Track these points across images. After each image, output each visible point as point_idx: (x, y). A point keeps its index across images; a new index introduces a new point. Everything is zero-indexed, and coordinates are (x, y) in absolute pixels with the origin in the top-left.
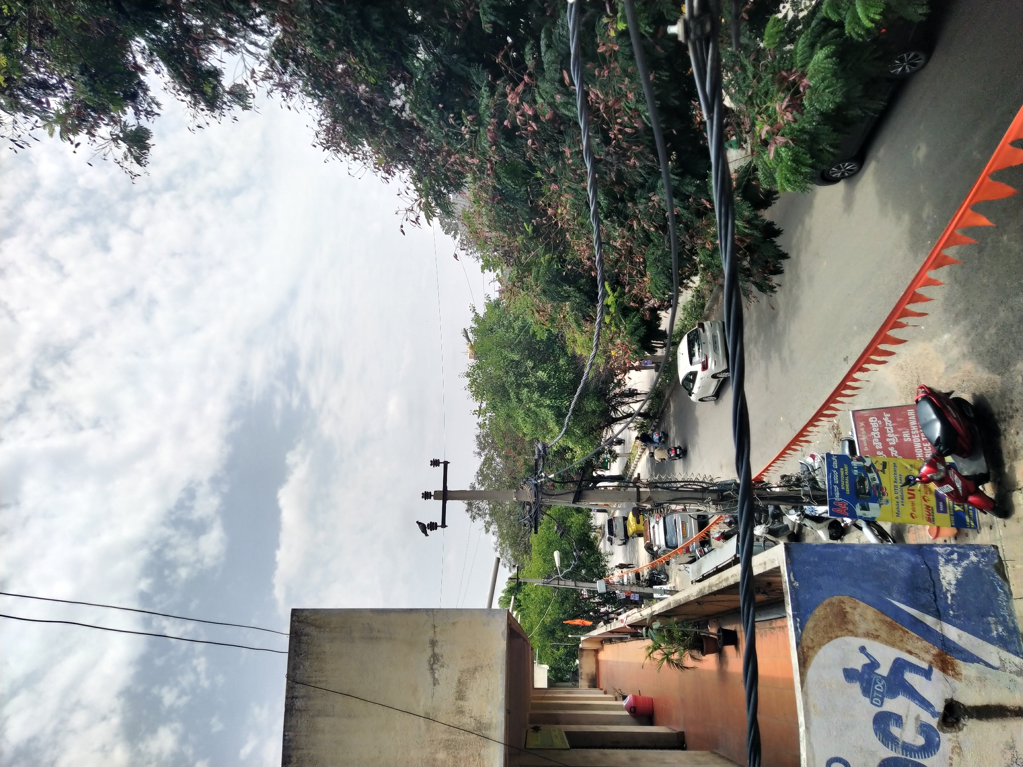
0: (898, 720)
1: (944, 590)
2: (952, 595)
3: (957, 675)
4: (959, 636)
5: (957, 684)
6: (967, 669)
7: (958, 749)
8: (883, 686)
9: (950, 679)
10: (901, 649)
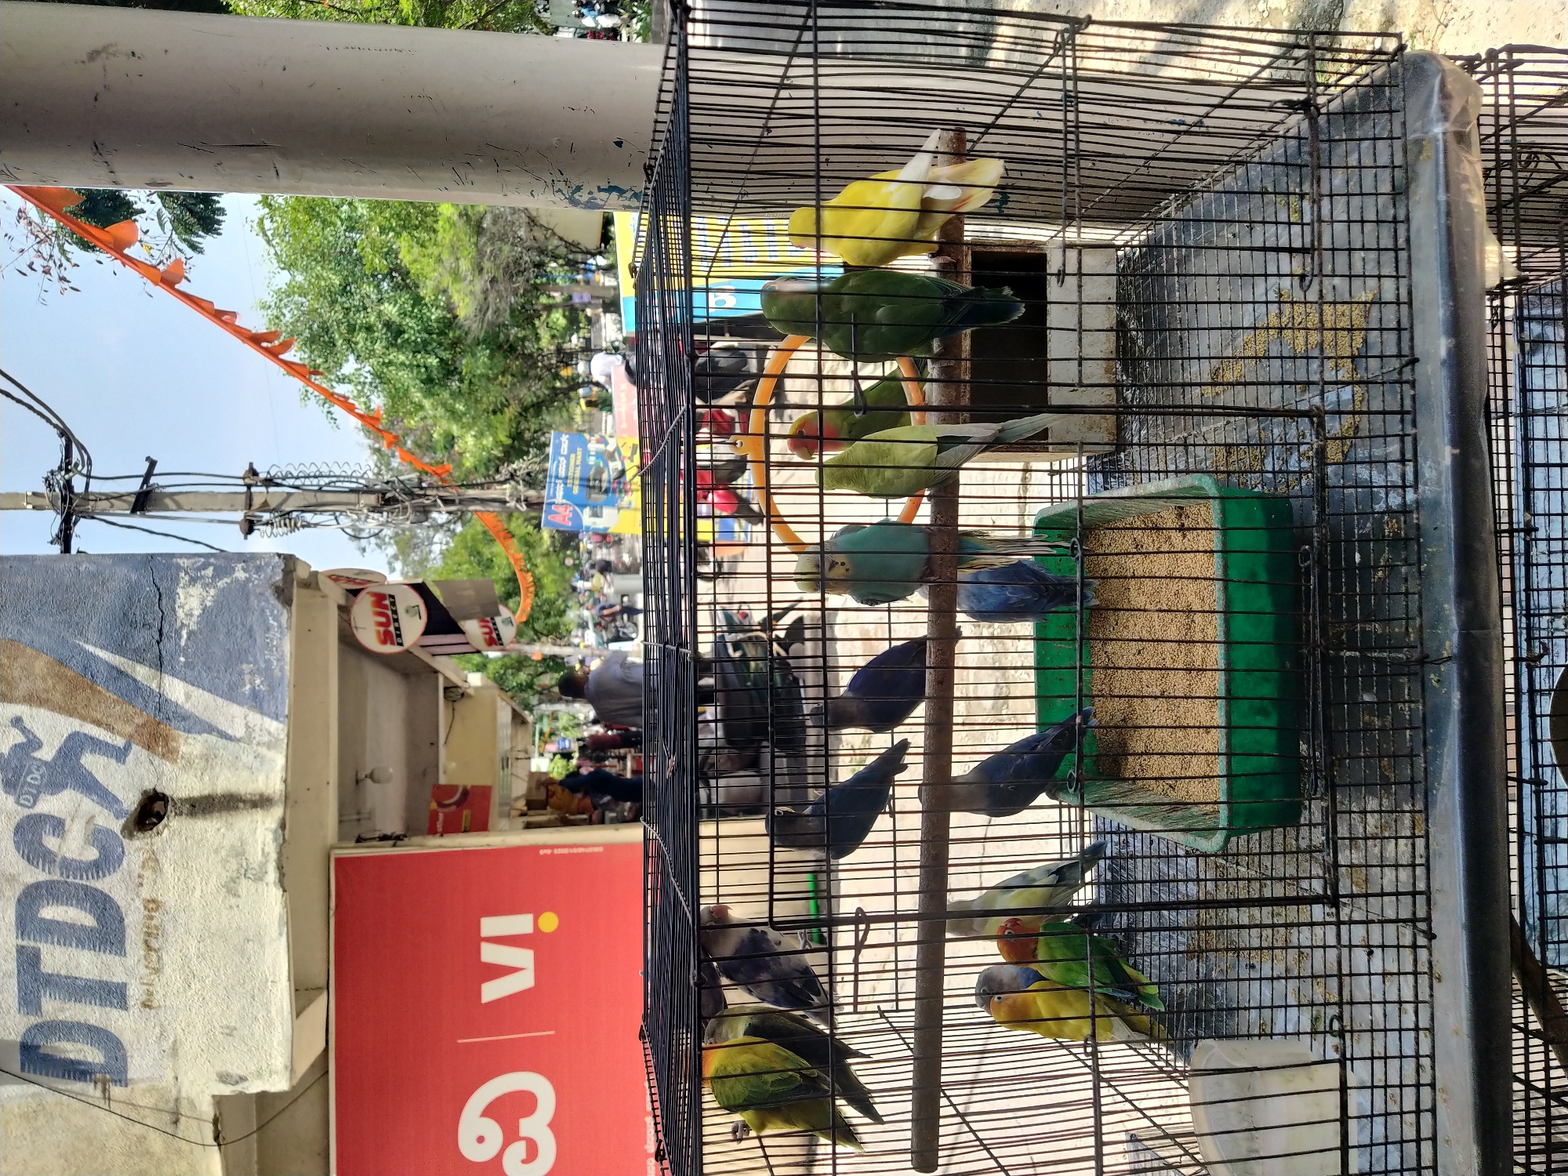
0: (58, 826)
1: (179, 624)
2: (191, 634)
3: (170, 754)
4: (188, 697)
5: (167, 767)
6: (191, 745)
7: (153, 861)
8: (42, 777)
9: (157, 761)
10: (83, 718)
